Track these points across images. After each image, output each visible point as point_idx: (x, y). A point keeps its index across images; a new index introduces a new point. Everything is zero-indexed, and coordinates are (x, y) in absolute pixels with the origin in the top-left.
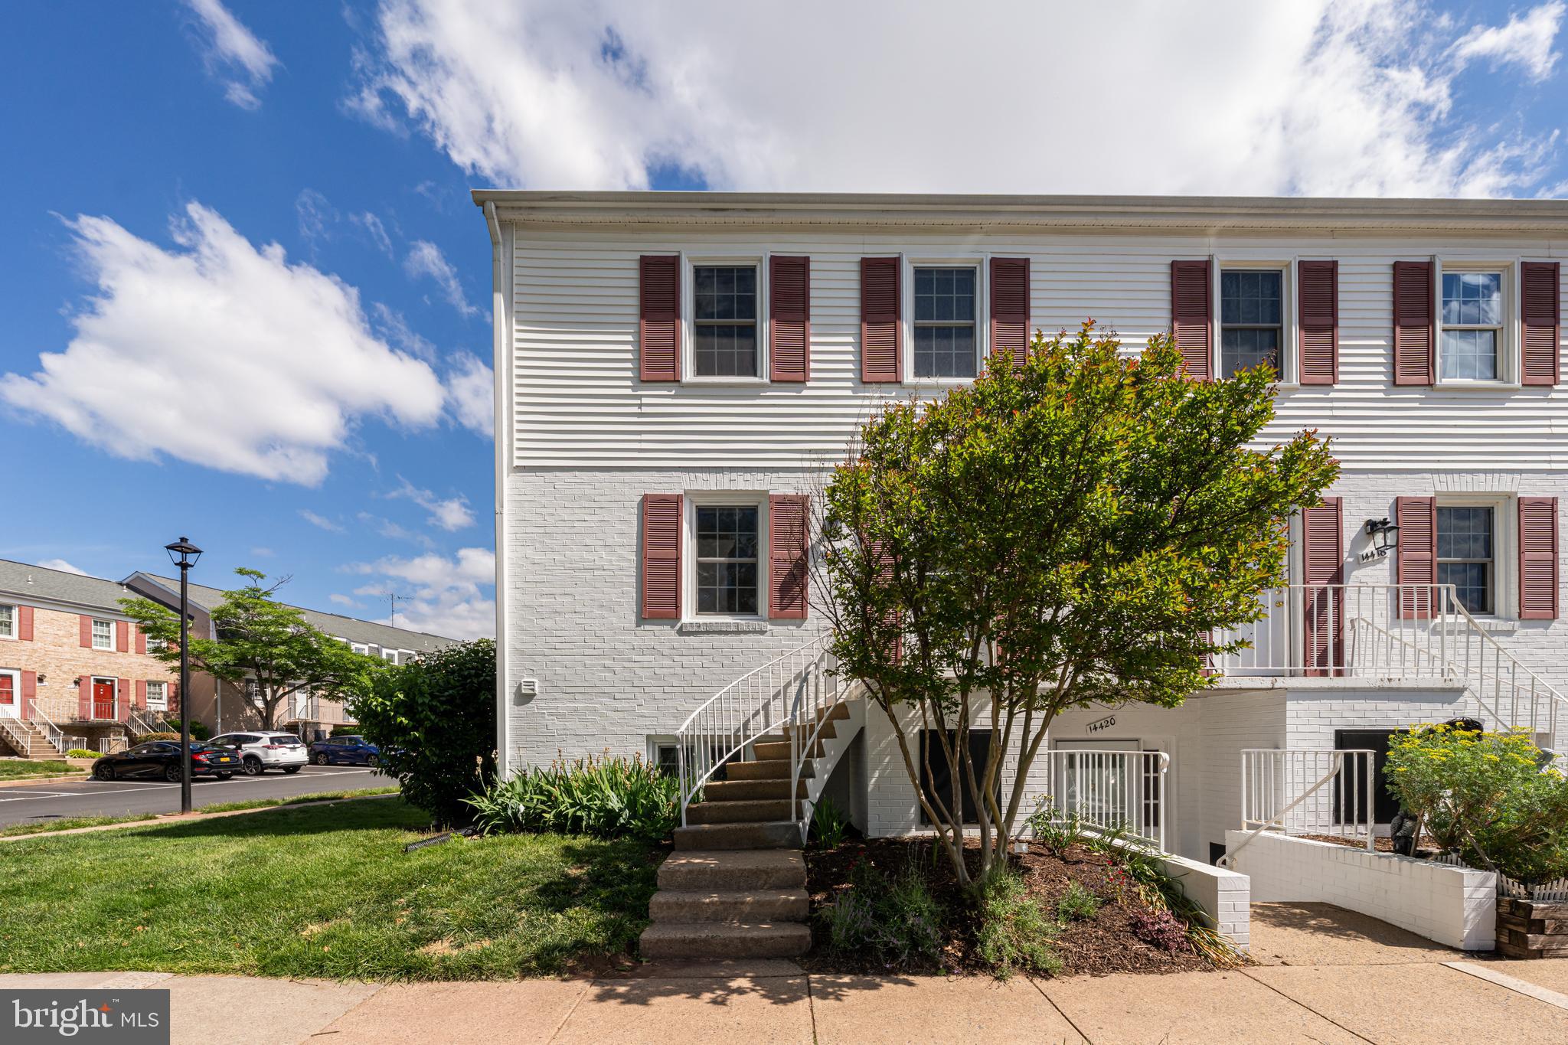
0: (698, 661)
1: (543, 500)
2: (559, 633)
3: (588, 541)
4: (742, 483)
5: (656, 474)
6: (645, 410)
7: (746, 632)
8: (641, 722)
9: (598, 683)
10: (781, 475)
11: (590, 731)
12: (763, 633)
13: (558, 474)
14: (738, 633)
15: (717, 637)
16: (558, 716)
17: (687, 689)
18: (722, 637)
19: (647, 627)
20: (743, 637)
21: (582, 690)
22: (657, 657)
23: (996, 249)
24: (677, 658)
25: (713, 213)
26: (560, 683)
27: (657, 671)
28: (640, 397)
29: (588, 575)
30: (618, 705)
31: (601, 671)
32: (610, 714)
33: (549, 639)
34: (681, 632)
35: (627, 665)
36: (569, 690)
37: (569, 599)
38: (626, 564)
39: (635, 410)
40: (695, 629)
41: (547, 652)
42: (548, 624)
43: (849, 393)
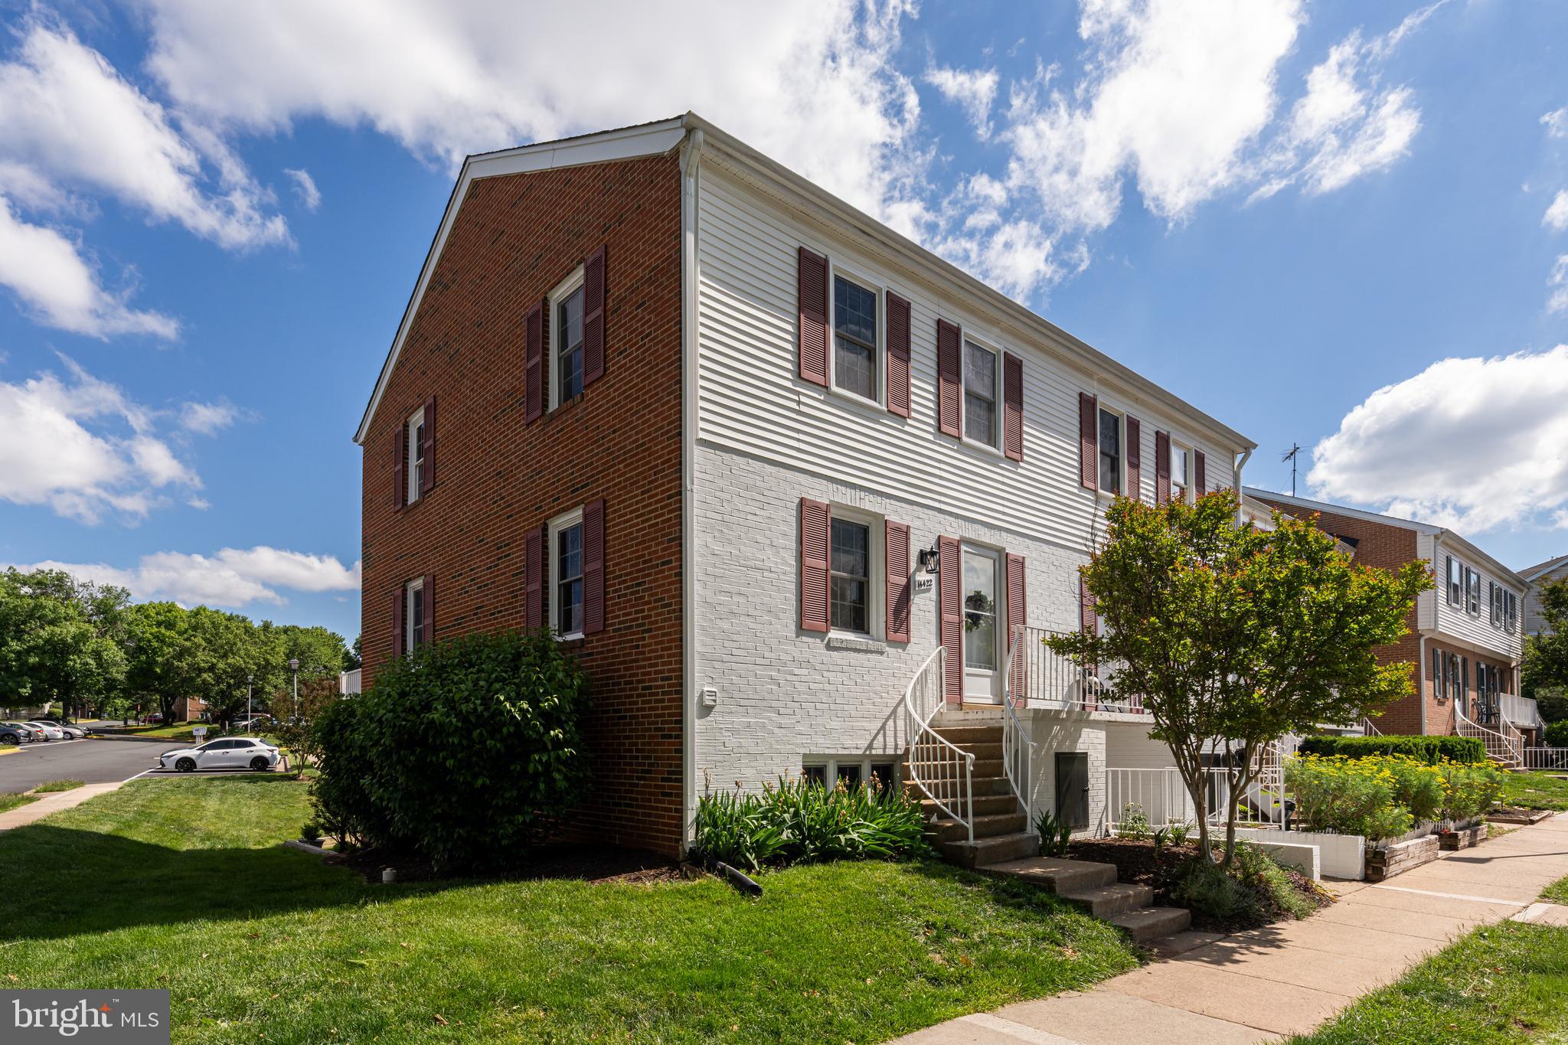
0: (840, 677)
1: (721, 483)
2: (735, 637)
3: (760, 538)
4: (870, 504)
5: (810, 478)
6: (803, 408)
7: (871, 652)
8: (800, 740)
9: (767, 696)
10: (892, 502)
11: (761, 749)
12: (882, 653)
13: (734, 457)
14: (867, 651)
15: (852, 654)
16: (734, 732)
17: (833, 707)
18: (856, 654)
19: (805, 639)
20: (869, 656)
21: (752, 703)
22: (812, 672)
23: (1011, 347)
24: (826, 674)
25: (861, 234)
26: (736, 694)
27: (812, 686)
28: (798, 393)
29: (758, 575)
30: (783, 721)
31: (769, 684)
32: (776, 730)
33: (727, 644)
34: (829, 647)
35: (789, 677)
36: (743, 702)
37: (742, 600)
38: (788, 569)
39: (794, 405)
40: (839, 645)
41: (726, 658)
42: (725, 625)
43: (931, 437)
